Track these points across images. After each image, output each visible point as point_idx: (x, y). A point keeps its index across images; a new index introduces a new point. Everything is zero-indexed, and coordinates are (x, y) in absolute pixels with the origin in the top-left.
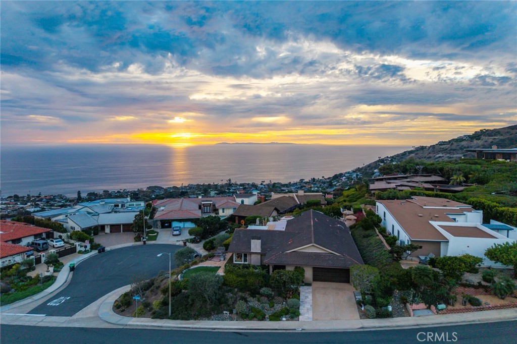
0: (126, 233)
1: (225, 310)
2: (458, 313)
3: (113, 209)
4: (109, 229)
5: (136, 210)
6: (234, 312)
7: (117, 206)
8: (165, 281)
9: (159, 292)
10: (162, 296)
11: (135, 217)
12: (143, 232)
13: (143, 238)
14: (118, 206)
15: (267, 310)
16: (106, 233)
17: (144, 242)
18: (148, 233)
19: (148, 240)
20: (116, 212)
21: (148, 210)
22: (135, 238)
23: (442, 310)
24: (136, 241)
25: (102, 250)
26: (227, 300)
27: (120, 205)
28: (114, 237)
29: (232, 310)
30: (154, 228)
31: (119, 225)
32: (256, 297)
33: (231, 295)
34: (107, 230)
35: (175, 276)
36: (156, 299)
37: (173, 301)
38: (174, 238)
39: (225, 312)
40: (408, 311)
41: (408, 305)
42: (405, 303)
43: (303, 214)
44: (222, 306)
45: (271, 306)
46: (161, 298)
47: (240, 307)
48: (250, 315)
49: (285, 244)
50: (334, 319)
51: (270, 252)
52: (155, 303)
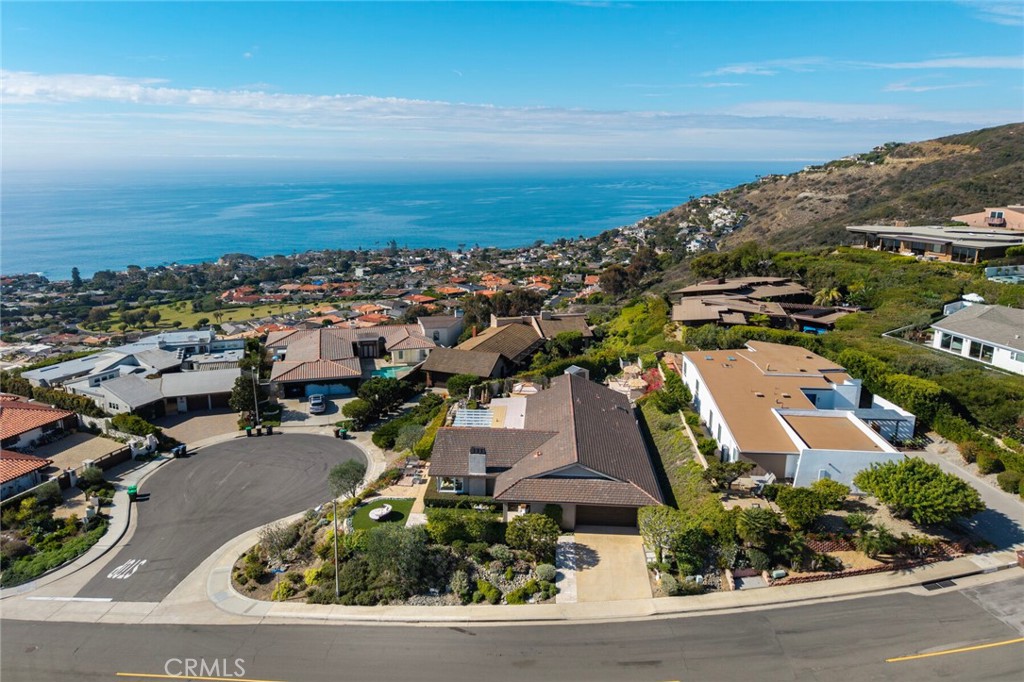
0: (218, 409)
1: (431, 587)
2: (803, 582)
3: (185, 357)
4: (185, 404)
5: (229, 358)
7: (190, 350)
8: (320, 531)
9: (315, 554)
10: (321, 562)
12: (254, 409)
13: (255, 423)
14: (193, 350)
15: (502, 584)
16: (180, 412)
18: (262, 411)
20: (191, 366)
22: (240, 423)
23: (779, 578)
25: (181, 453)
29: (445, 587)
30: (271, 396)
31: (204, 398)
34: (182, 406)
36: (308, 565)
38: (315, 420)
39: (432, 590)
40: (727, 582)
41: (728, 572)
42: (723, 569)
43: (554, 383)
44: (426, 580)
45: (509, 577)
46: (318, 564)
47: (458, 580)
48: (476, 595)
49: (527, 458)
50: (611, 599)
51: (503, 474)
52: (309, 573)
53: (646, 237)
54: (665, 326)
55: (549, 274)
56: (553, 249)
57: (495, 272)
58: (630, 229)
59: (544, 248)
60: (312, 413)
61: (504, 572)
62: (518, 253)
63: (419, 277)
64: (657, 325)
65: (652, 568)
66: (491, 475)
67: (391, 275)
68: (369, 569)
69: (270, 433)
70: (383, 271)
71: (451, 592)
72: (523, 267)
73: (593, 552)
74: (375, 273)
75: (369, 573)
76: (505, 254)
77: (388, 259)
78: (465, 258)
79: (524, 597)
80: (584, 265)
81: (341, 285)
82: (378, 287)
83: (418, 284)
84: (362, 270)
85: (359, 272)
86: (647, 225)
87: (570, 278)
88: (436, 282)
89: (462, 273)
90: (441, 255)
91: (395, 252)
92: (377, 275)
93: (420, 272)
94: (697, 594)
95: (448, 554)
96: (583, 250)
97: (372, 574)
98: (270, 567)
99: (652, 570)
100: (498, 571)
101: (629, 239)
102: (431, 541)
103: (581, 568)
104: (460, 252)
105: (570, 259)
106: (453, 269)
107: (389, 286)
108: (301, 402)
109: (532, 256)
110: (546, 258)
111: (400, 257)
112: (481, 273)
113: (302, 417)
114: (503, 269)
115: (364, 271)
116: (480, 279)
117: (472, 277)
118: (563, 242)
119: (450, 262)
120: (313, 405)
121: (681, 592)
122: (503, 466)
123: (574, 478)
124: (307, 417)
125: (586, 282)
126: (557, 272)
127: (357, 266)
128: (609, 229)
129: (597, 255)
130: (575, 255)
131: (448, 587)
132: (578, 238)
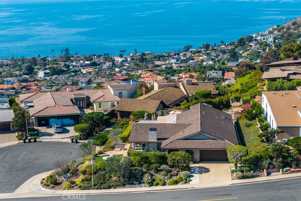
12: (26, 131)
15: (166, 180)
22: (17, 137)
23: (286, 171)
24: (20, 139)
38: (57, 136)
39: (135, 183)
40: (264, 174)
41: (265, 170)
42: (263, 170)
43: (192, 108)
44: (132, 179)
45: (169, 177)
46: (82, 177)
47: (146, 178)
48: (154, 183)
49: (177, 134)
50: (214, 182)
51: (165, 140)
52: (78, 180)
53: (275, 42)
54: (258, 84)
55: (196, 72)
56: (199, 52)
57: (151, 71)
58: (262, 35)
59: (191, 52)
60: (55, 133)
61: (167, 175)
62: (169, 56)
63: (90, 76)
64: (254, 84)
65: (233, 172)
66: (160, 141)
67: (67, 76)
68: (106, 177)
69: (35, 141)
70: (60, 72)
71: (144, 183)
72: (175, 66)
73: (207, 169)
74: (53, 75)
75: (106, 178)
76: (159, 57)
77: (63, 64)
78: (126, 61)
79: (176, 182)
80: (223, 64)
81: (29, 84)
82: (58, 85)
83: (89, 82)
84: (43, 72)
85: (41, 74)
86: (276, 32)
87: (213, 74)
88: (103, 80)
89: (124, 72)
90: (106, 59)
91: (68, 58)
92: (56, 76)
93: (90, 73)
94: (251, 178)
95: (141, 171)
96: (224, 52)
97: (107, 178)
98: (59, 180)
99: (233, 173)
100: (164, 175)
101: (261, 44)
102: (133, 166)
103: (201, 174)
104: (121, 56)
105: (213, 59)
106: (117, 69)
107: (66, 84)
108: (47, 128)
109: (182, 58)
110: (193, 59)
111: (72, 61)
112: (140, 72)
113: (51, 135)
114: (158, 68)
115: (45, 73)
116: (139, 77)
117: (133, 76)
118: (207, 47)
119: (114, 63)
120: (56, 128)
121: (243, 177)
122: (165, 138)
123: (199, 139)
124: (53, 135)
125: (225, 77)
126: (202, 70)
127: (39, 69)
128: (245, 36)
129: (234, 56)
130: (217, 56)
131: (142, 181)
132: (220, 44)
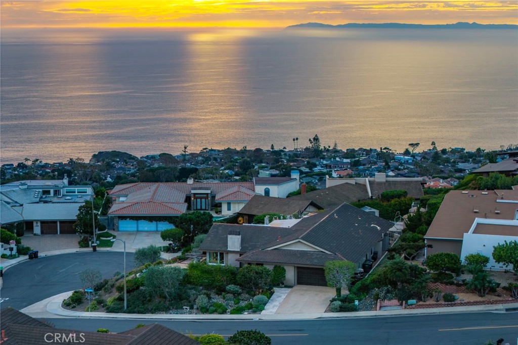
0: (65, 235)
1: (185, 306)
2: (427, 308)
3: (42, 197)
4: (39, 227)
5: (77, 200)
6: (195, 307)
7: (46, 192)
8: (120, 281)
9: (114, 290)
10: (117, 293)
11: (79, 210)
12: (93, 234)
13: (93, 243)
14: (48, 192)
15: (231, 306)
16: (35, 235)
17: (94, 248)
18: (99, 236)
19: (99, 246)
20: (46, 202)
21: (99, 202)
22: (79, 243)
23: (412, 305)
24: (82, 247)
25: (34, 255)
26: (189, 296)
27: (52, 191)
28: (48, 240)
29: (193, 306)
30: (108, 229)
31: (54, 222)
32: (221, 294)
33: (194, 292)
34: (37, 229)
35: (133, 275)
36: (110, 297)
37: (130, 297)
40: (376, 307)
42: (377, 300)
44: (181, 302)
46: (117, 295)
47: (200, 301)
48: (211, 309)
50: (296, 313)
52: (110, 299)
61: (233, 299)
66: (243, 251)
77: (306, 161)
79: (242, 311)
94: (353, 311)
100: (229, 299)
